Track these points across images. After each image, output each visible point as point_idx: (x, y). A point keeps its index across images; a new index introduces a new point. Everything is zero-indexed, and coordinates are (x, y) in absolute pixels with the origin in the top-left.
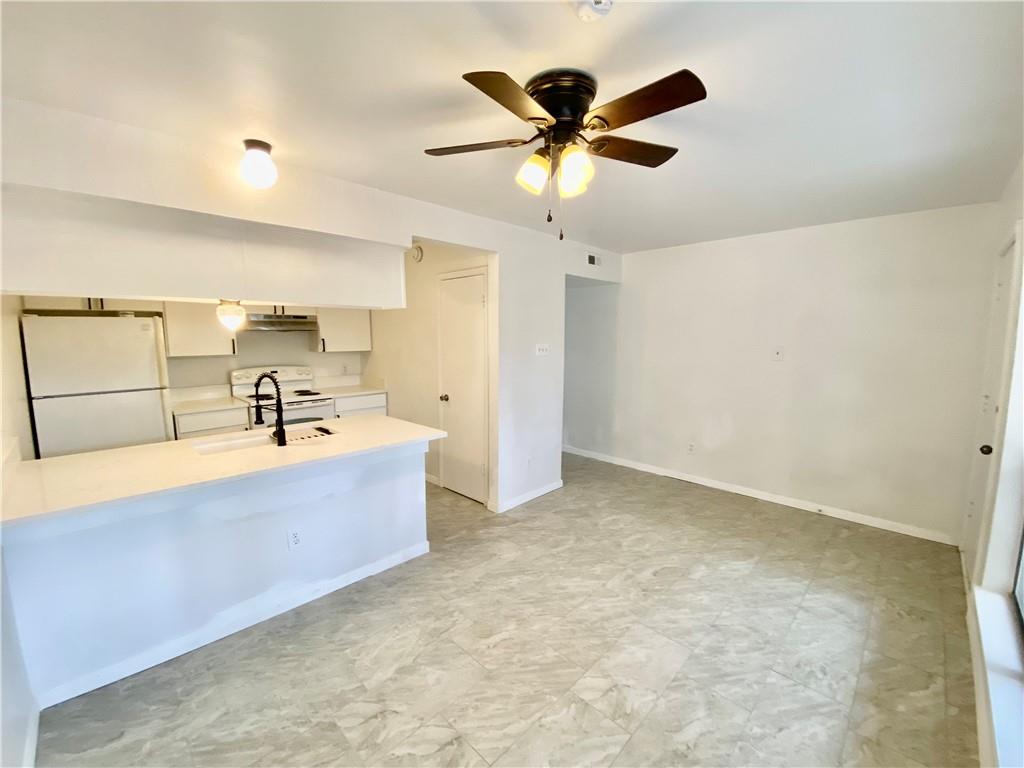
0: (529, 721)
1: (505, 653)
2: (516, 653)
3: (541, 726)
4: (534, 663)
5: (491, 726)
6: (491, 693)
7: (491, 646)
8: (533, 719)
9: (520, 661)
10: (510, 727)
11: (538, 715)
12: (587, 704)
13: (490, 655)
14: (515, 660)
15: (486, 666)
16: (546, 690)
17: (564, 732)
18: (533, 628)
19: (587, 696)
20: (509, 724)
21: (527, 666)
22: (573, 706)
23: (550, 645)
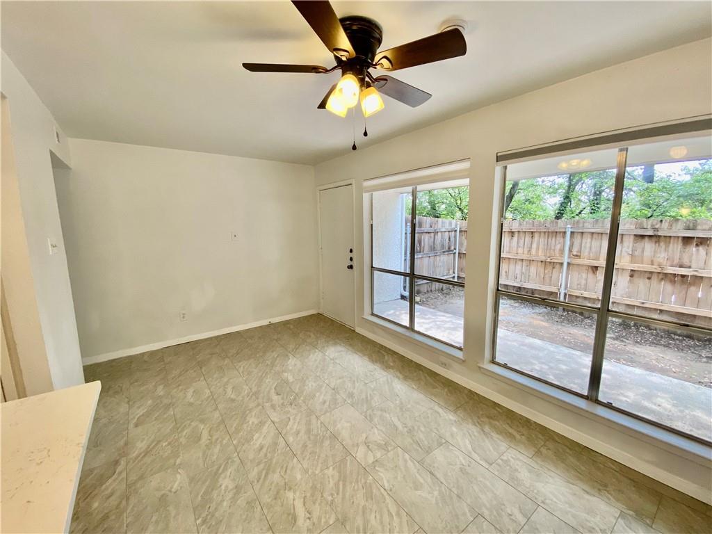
0: (387, 497)
1: (320, 504)
2: (322, 496)
3: (391, 490)
4: (337, 484)
5: (389, 524)
6: (359, 521)
7: (308, 515)
8: (385, 494)
9: (332, 495)
10: (391, 510)
11: (382, 490)
12: (376, 461)
13: (319, 519)
14: (330, 498)
15: (331, 523)
16: (363, 481)
17: (396, 478)
18: (298, 479)
19: (371, 460)
20: (389, 511)
21: (339, 490)
22: (377, 468)
23: (322, 470)
